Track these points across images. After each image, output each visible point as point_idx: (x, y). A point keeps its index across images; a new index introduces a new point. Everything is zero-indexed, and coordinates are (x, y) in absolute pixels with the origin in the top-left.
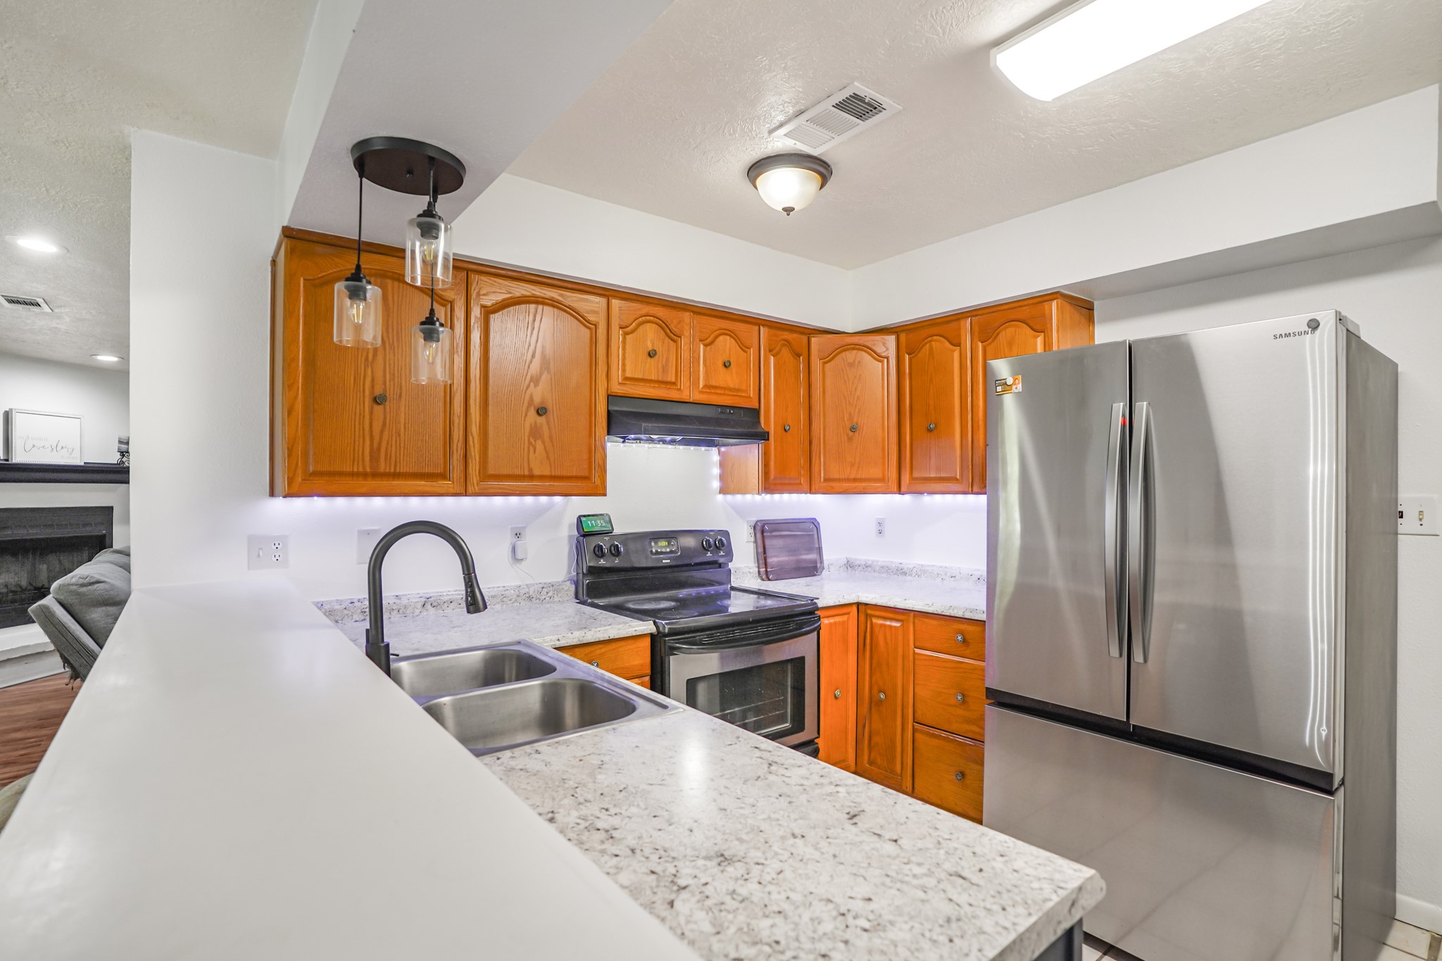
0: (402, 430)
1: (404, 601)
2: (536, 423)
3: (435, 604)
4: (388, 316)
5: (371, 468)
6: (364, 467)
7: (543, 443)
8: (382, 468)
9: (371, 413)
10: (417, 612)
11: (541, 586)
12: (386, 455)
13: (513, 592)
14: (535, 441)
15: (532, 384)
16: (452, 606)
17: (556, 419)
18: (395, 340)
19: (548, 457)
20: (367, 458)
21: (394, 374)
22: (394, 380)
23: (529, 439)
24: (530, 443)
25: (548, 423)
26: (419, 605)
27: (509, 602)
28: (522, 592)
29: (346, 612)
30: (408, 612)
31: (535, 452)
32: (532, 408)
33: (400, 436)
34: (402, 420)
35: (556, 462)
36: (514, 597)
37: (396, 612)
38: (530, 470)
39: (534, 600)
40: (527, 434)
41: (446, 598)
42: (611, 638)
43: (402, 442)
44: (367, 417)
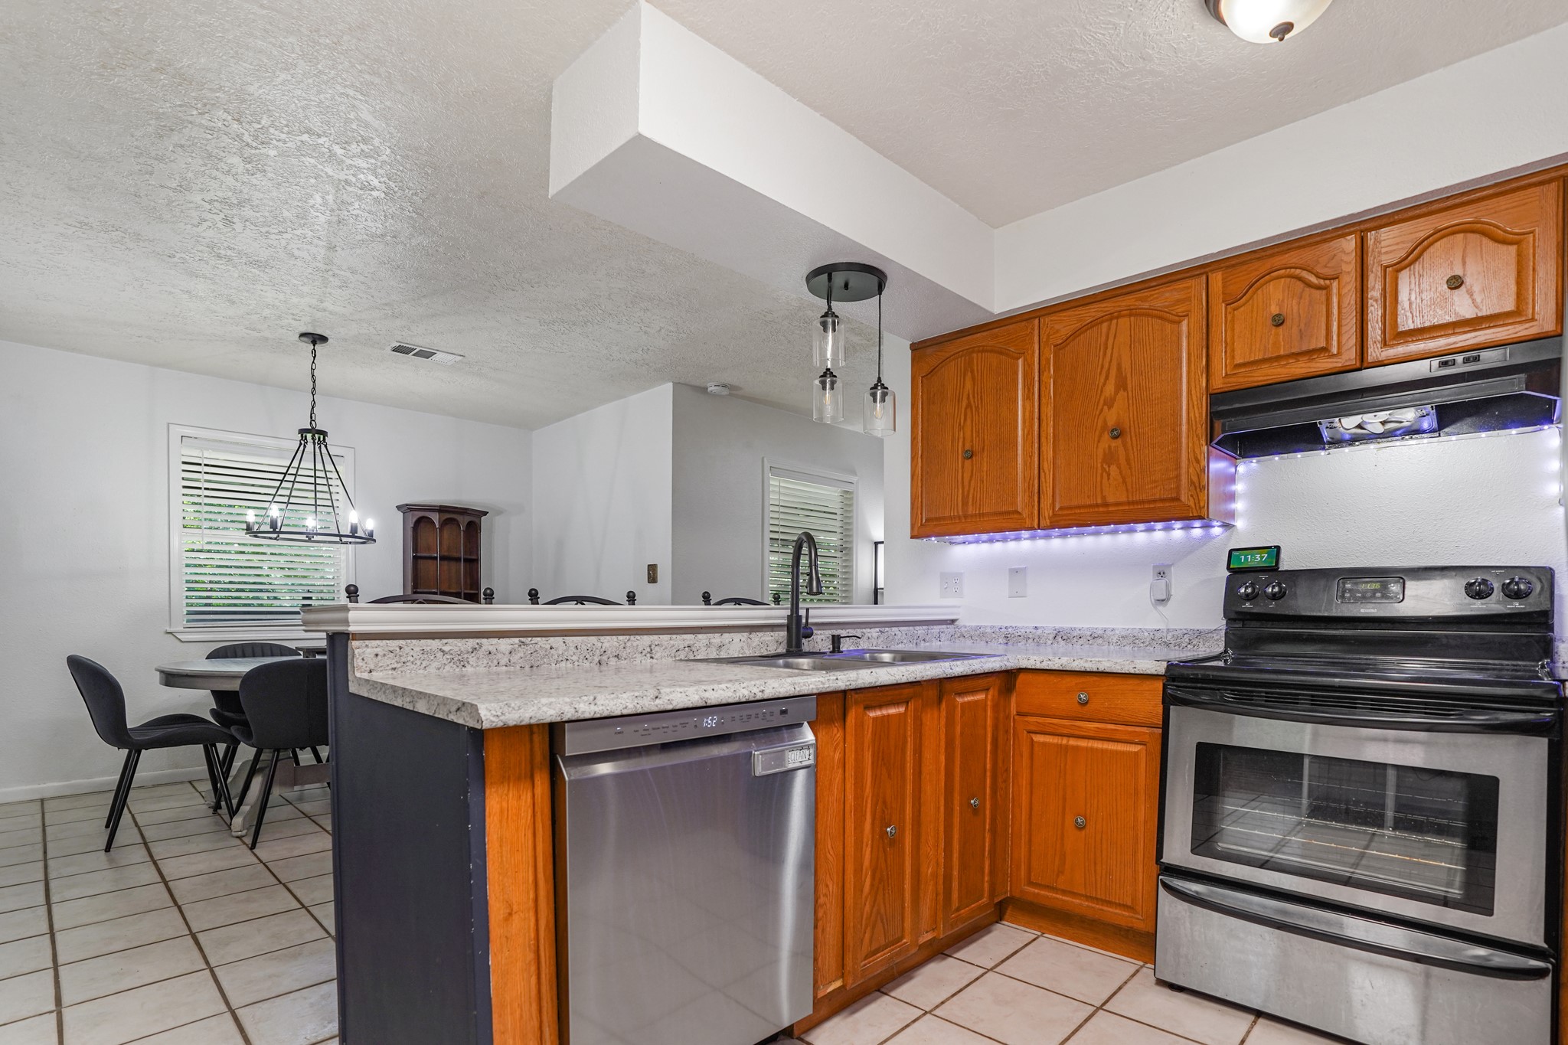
0: (985, 477)
1: (1039, 632)
2: (1110, 447)
3: (1065, 637)
4: (974, 385)
5: (962, 511)
6: (958, 512)
7: (1119, 467)
8: (970, 510)
9: (963, 467)
10: (1049, 642)
11: (1185, 632)
12: (973, 500)
13: (1146, 634)
14: (1109, 467)
15: (1106, 407)
16: (1081, 641)
17: (1134, 439)
18: (980, 402)
19: (1124, 482)
20: (960, 504)
21: (979, 432)
22: (978, 436)
23: (1102, 466)
24: (1103, 469)
25: (1124, 445)
26: (1051, 637)
27: (1142, 645)
28: (1158, 635)
29: (994, 635)
30: (1041, 641)
31: (1109, 479)
32: (1106, 433)
33: (983, 482)
34: (985, 469)
35: (1134, 486)
36: (1148, 640)
37: (1031, 640)
38: (1104, 498)
39: (1172, 646)
40: (1099, 461)
41: (1075, 634)
42: (1100, 670)
43: (985, 487)
44: (960, 471)
